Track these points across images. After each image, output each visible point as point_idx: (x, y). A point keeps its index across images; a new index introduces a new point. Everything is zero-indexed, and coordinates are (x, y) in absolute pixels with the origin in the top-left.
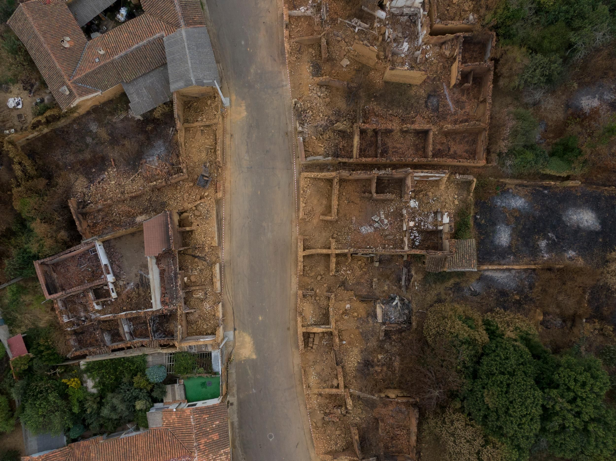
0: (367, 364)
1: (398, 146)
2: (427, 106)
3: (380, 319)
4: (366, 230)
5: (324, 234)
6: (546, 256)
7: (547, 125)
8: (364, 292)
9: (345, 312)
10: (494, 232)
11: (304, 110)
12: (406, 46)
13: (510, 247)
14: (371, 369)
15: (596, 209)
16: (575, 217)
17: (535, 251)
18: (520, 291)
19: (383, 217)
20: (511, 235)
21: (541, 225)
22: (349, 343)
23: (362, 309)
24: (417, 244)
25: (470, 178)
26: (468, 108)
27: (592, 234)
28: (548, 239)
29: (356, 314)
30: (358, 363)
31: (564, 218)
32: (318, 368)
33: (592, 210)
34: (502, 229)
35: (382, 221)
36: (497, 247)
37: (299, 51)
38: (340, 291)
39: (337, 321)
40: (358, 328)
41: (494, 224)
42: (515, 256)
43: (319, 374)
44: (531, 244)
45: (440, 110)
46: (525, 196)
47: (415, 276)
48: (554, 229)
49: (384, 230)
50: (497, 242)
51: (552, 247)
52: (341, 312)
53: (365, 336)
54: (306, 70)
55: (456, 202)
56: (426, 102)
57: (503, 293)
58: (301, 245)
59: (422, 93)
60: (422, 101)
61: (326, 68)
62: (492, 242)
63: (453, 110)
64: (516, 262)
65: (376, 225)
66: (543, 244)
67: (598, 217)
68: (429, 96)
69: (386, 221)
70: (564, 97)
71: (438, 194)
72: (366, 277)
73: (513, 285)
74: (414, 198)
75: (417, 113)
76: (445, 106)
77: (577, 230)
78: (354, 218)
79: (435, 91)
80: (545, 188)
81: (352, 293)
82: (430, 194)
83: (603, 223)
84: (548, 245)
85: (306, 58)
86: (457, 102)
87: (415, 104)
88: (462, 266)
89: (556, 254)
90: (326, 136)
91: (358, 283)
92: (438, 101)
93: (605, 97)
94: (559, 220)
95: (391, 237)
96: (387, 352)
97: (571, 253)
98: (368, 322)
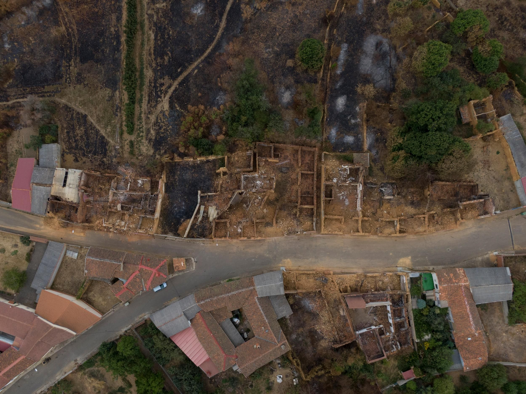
0: (412, 203)
1: (305, 186)
2: (286, 173)
3: (392, 197)
4: (347, 202)
5: (350, 222)
6: (359, 120)
7: (296, 118)
8: (377, 204)
9: (388, 213)
10: (347, 143)
11: (289, 231)
12: (258, 182)
13: (354, 136)
14: (415, 202)
15: (336, 97)
16: (340, 107)
17: (356, 125)
18: (376, 133)
19: (340, 194)
20: (349, 136)
21: (344, 122)
22: (403, 211)
23: (386, 205)
24: (354, 179)
25: (323, 154)
26: (288, 154)
27: (348, 99)
28: (350, 119)
29: (389, 208)
30: (412, 207)
31: (341, 112)
32: (415, 227)
33: (337, 99)
34: (346, 140)
35: (343, 195)
36: (355, 142)
37: (260, 232)
38: (377, 215)
39: (393, 217)
40: (395, 207)
41: (344, 143)
42: (359, 134)
43: (419, 226)
44: (353, 127)
45: (288, 166)
46: (330, 129)
47: (370, 181)
48: (346, 116)
49: (347, 194)
50: (352, 142)
51: (354, 117)
52: (388, 215)
53: (399, 204)
54: (269, 229)
55: (334, 160)
56: (284, 173)
57: (377, 140)
58: (357, 234)
59: (280, 175)
60: (284, 175)
61: (268, 220)
62: (352, 144)
63: (288, 161)
64: (362, 134)
65: (344, 198)
66: (353, 121)
67: (340, 96)
68: (281, 172)
69: (343, 193)
70: (283, 110)
71: (331, 169)
72: (370, 203)
73: (373, 135)
74: (332, 180)
75: (289, 177)
76: (286, 164)
77: (346, 106)
78: (341, 208)
79: (279, 169)
80: (327, 120)
81: (378, 210)
82: (331, 173)
83: (343, 94)
84: (353, 119)
85: (263, 229)
86: (285, 158)
87: (285, 178)
88: (367, 159)
89: (358, 115)
90: (302, 220)
91: (373, 206)
92: (284, 168)
93: (283, 91)
94: (341, 114)
95: (351, 191)
96: (406, 194)
97: (357, 109)
98: (393, 203)
